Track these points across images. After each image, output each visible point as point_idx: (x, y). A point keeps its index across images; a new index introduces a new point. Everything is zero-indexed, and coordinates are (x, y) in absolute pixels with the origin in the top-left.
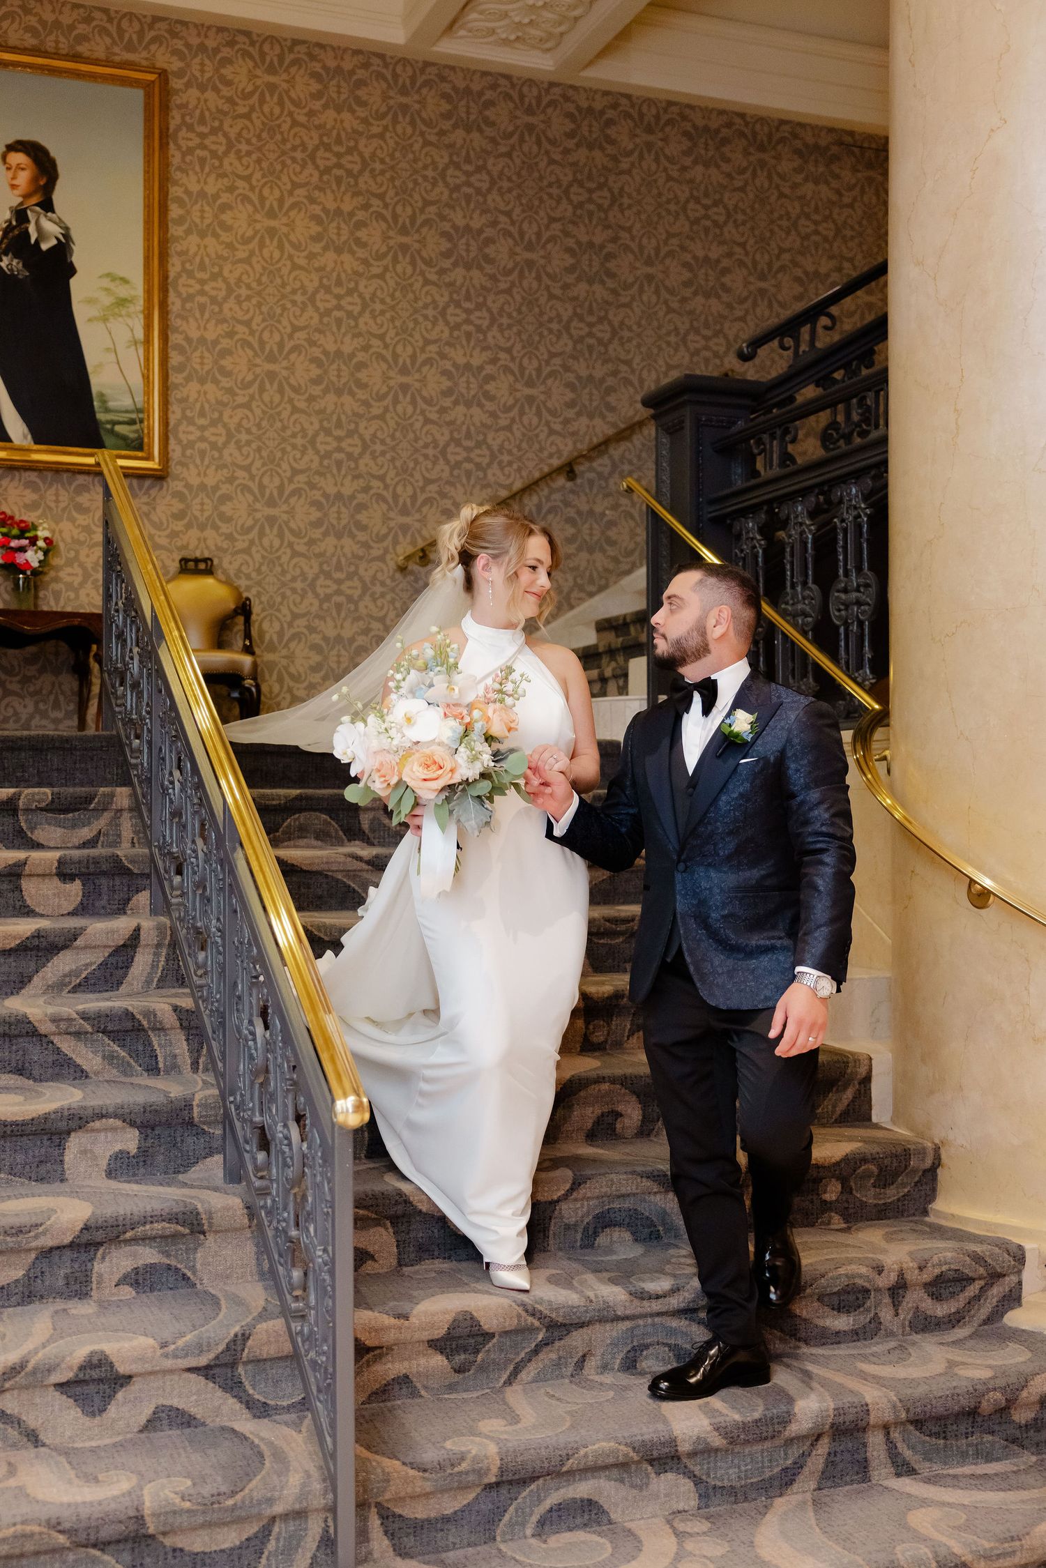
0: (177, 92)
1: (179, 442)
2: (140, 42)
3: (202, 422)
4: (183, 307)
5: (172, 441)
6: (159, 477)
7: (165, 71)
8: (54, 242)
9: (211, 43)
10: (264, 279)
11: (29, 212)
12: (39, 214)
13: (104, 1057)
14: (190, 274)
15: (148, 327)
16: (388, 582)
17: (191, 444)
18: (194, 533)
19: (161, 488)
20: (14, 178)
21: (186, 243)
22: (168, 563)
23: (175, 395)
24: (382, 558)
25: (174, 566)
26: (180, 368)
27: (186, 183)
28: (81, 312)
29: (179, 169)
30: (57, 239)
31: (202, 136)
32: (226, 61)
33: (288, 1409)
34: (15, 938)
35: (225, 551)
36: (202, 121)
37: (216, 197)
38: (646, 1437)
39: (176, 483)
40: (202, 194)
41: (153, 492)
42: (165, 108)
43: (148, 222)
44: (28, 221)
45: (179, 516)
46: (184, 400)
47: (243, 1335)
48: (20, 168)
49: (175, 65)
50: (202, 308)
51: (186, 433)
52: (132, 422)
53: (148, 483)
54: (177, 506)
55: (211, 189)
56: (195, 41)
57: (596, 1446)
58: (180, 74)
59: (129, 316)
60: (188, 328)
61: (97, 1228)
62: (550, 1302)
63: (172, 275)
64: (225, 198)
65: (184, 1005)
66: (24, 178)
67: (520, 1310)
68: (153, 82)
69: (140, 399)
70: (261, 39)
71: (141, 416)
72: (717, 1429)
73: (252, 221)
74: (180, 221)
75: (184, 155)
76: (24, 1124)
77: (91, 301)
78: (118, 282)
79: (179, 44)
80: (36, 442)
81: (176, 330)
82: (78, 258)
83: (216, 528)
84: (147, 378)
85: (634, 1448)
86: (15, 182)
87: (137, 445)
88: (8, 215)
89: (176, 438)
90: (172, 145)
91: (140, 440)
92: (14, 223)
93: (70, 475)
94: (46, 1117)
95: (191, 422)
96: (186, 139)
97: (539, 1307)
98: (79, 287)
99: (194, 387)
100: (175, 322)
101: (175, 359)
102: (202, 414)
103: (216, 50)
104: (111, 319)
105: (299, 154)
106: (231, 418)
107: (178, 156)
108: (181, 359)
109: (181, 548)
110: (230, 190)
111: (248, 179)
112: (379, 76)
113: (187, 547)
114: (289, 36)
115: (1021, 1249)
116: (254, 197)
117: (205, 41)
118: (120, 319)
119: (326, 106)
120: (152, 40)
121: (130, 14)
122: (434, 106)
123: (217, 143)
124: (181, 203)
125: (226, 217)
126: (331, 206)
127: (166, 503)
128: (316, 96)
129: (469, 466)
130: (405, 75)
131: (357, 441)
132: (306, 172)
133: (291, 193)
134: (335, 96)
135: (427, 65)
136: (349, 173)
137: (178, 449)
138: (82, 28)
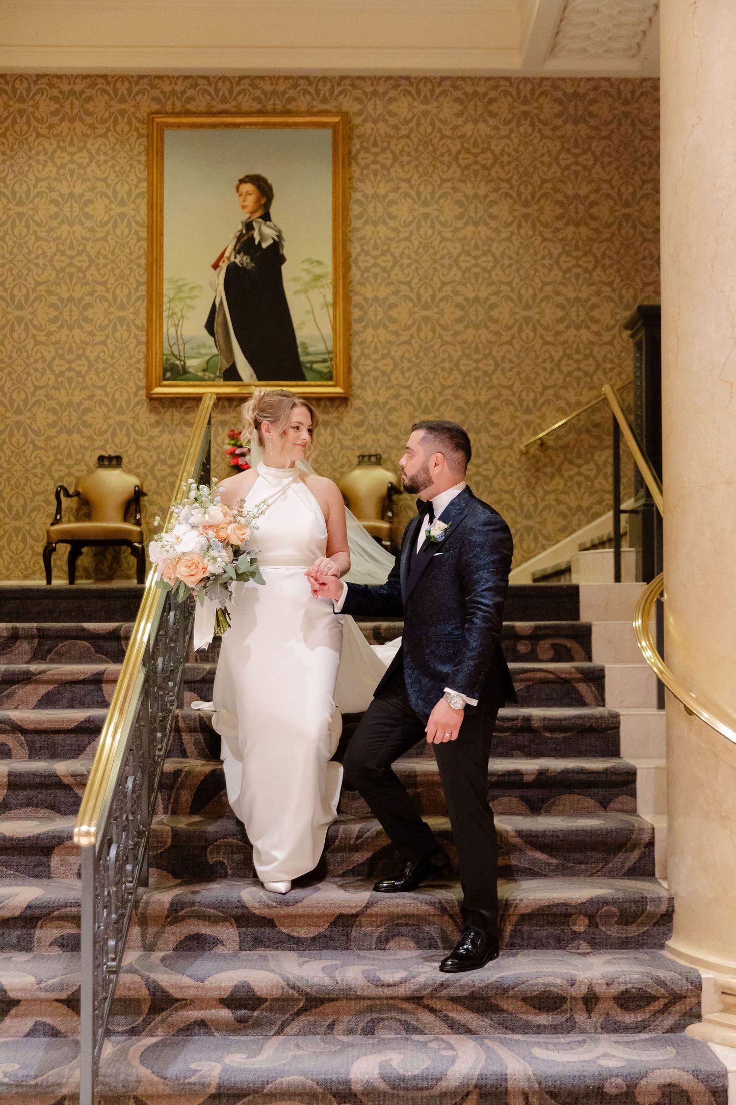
0: (357, 126)
1: (359, 372)
2: (331, 96)
3: (375, 357)
4: (362, 276)
5: (353, 371)
6: (342, 401)
7: (347, 113)
8: (271, 241)
9: (381, 89)
10: (421, 251)
11: (254, 223)
12: (261, 224)
14: (367, 253)
15: (335, 294)
16: (515, 464)
17: (368, 373)
18: (370, 437)
19: (347, 406)
20: (244, 201)
21: (364, 231)
22: (352, 458)
23: (356, 339)
24: (510, 447)
25: (355, 461)
26: (361, 320)
27: (364, 189)
28: (289, 288)
29: (359, 180)
30: (273, 239)
31: (375, 155)
32: (392, 100)
33: (122, 1033)
35: (393, 447)
36: (375, 144)
37: (385, 196)
38: (329, 1077)
39: (357, 401)
40: (375, 195)
41: (341, 409)
42: (348, 139)
43: (335, 220)
44: (253, 229)
45: (360, 424)
46: (363, 342)
48: (248, 194)
49: (356, 108)
50: (376, 276)
51: (364, 365)
52: (325, 361)
53: (337, 403)
54: (358, 417)
56: (369, 89)
57: (290, 1078)
58: (360, 113)
59: (323, 287)
60: (366, 291)
61: (36, 907)
62: (307, 981)
63: (354, 255)
64: (392, 196)
66: (251, 200)
67: (284, 984)
68: (338, 123)
69: (330, 345)
70: (417, 81)
71: (331, 356)
72: (383, 1078)
73: (412, 210)
74: (359, 217)
75: (362, 170)
76: (24, 840)
77: (296, 280)
78: (315, 264)
79: (358, 93)
80: (259, 379)
81: (357, 293)
82: (286, 251)
83: (386, 431)
84: (334, 329)
85: (317, 1083)
86: (245, 204)
87: (329, 377)
88: (240, 227)
89: (357, 369)
90: (354, 164)
91: (331, 372)
92: (244, 232)
94: (38, 837)
95: (367, 357)
96: (364, 158)
97: (298, 983)
98: (288, 271)
99: (370, 332)
100: (355, 287)
101: (356, 313)
102: (376, 351)
103: (386, 93)
104: (310, 291)
105: (446, 158)
106: (397, 352)
107: (358, 171)
108: (361, 313)
109: (360, 448)
110: (396, 190)
111: (408, 181)
112: (507, 93)
113: (364, 446)
114: (438, 75)
115: (699, 977)
116: (413, 193)
117: (378, 88)
118: (317, 290)
119: (466, 122)
120: (340, 93)
121: (325, 77)
122: (549, 108)
123: (386, 159)
124: (359, 203)
125: (393, 210)
126: (470, 192)
127: (350, 417)
128: (459, 115)
129: (580, 374)
130: (526, 90)
131: (491, 362)
132: (451, 171)
133: (440, 187)
134: (472, 112)
135: (543, 79)
136: (484, 167)
137: (359, 377)
138: (291, 93)
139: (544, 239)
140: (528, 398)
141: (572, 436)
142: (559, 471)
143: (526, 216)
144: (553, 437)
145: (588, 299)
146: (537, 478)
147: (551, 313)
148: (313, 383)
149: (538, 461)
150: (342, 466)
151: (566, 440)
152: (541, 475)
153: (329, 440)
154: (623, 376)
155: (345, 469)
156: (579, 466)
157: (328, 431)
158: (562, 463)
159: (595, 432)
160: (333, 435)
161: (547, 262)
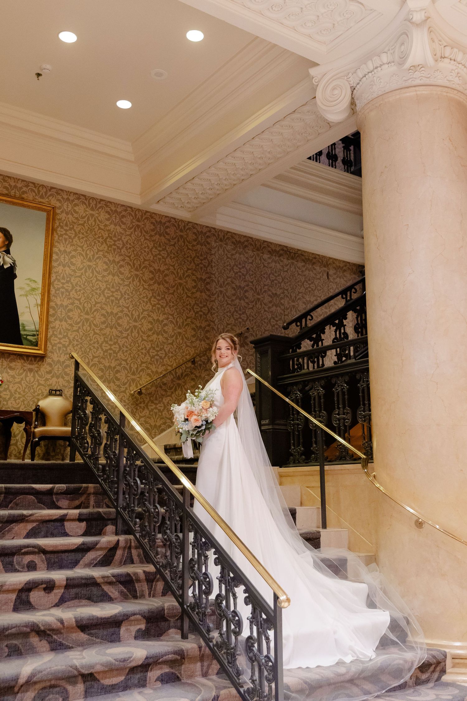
0: (58, 214)
1: (51, 344)
2: (46, 195)
3: (60, 336)
4: (55, 292)
5: (48, 343)
6: (41, 358)
7: (55, 206)
8: (9, 265)
9: (71, 198)
10: (86, 284)
11: (1, 254)
12: (4, 255)
13: (119, 592)
14: (59, 281)
15: (42, 300)
17: (55, 345)
18: (54, 379)
19: (43, 361)
21: (58, 269)
22: (44, 391)
23: (51, 325)
25: (46, 392)
26: (53, 315)
27: (59, 247)
29: (57, 242)
30: (10, 264)
31: (66, 230)
32: (76, 205)
34: (75, 545)
35: (65, 387)
36: (66, 225)
37: (70, 252)
39: (49, 359)
40: (65, 251)
41: (40, 363)
42: (54, 219)
45: (49, 372)
46: (54, 327)
47: (217, 695)
49: (58, 204)
51: (54, 340)
52: (34, 335)
53: (38, 359)
54: (49, 368)
55: (68, 250)
56: (65, 197)
58: (60, 208)
59: (36, 295)
60: (57, 301)
61: (151, 658)
63: (52, 280)
64: (73, 253)
65: (147, 570)
68: (50, 210)
69: (38, 327)
70: (89, 198)
71: (37, 333)
73: (82, 262)
74: (57, 260)
75: (59, 236)
76: (108, 618)
77: (21, 288)
78: (32, 282)
79: (60, 197)
81: (53, 301)
82: (17, 272)
83: (63, 378)
84: (41, 319)
87: (35, 344)
89: (50, 342)
90: (55, 233)
91: (37, 342)
93: (8, 354)
94: (115, 616)
95: (55, 336)
96: (60, 231)
98: (18, 283)
99: (58, 322)
100: (52, 298)
101: (51, 312)
102: (60, 333)
103: (73, 201)
104: (29, 296)
105: (101, 240)
106: (71, 336)
107: (57, 237)
108: (54, 312)
109: (49, 385)
110: (75, 250)
111: (82, 247)
112: (130, 214)
113: (51, 385)
114: (99, 198)
115: (445, 652)
116: (84, 254)
117: (69, 197)
118: (32, 296)
119: (111, 223)
120: (51, 195)
121: (43, 185)
122: (149, 226)
123: (71, 233)
124: (57, 254)
125: (73, 260)
126: (111, 259)
127: (45, 367)
128: (108, 220)
129: (158, 357)
130: (139, 215)
131: (117, 346)
132: (103, 246)
133: (97, 253)
134: (114, 220)
135: (147, 212)
136: (118, 248)
137: (51, 346)
138: (24, 189)
139: (144, 289)
140: (134, 367)
141: (153, 388)
142: (147, 406)
143: (137, 276)
144: (144, 388)
145: (162, 321)
146: (137, 409)
147: (146, 326)
148: (27, 347)
149: (137, 400)
150: (38, 395)
151: (151, 390)
152: (138, 408)
153: (32, 380)
154: (177, 361)
155: (40, 397)
156: (156, 404)
157: (32, 374)
158: (148, 402)
159: (164, 387)
160: (34, 377)
161: (145, 300)
